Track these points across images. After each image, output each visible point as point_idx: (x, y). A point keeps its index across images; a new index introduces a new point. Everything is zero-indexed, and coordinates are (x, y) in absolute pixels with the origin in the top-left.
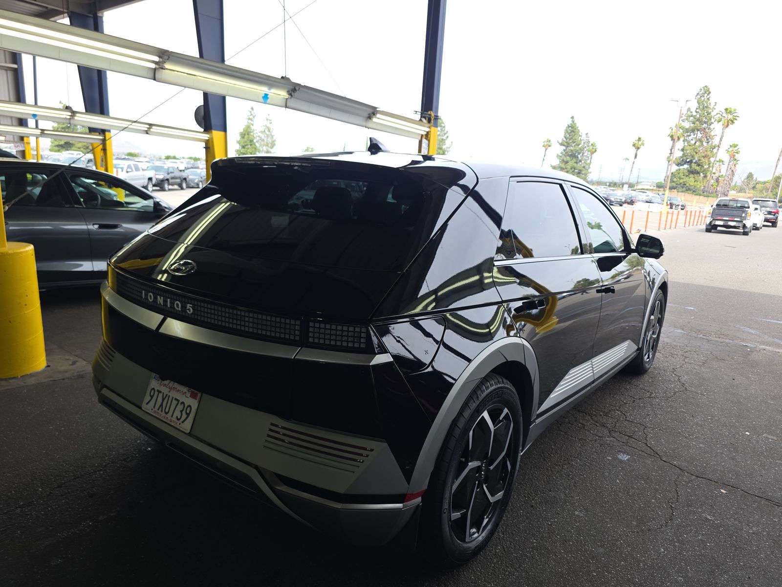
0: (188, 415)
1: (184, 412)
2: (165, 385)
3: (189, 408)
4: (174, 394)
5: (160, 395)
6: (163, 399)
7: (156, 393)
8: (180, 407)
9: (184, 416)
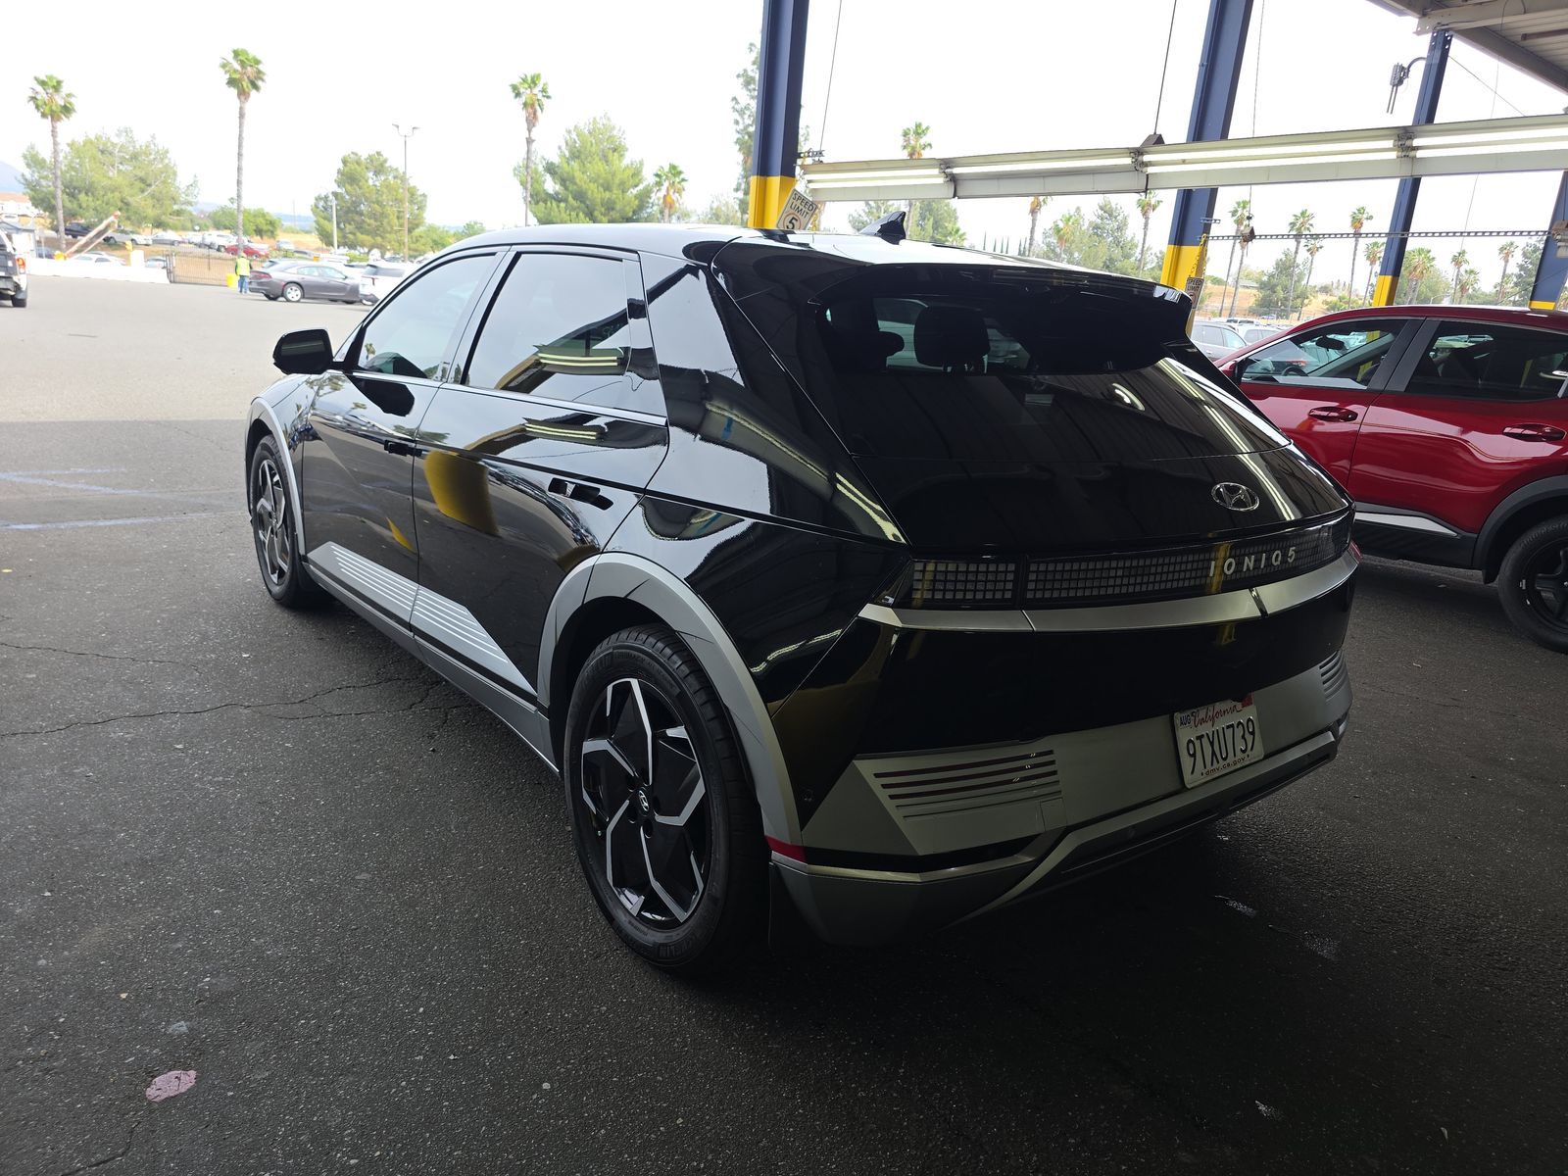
0: (1253, 733)
1: (1247, 735)
2: (1203, 721)
3: (1250, 723)
4: (1221, 723)
5: (1205, 740)
6: (1212, 744)
7: (1198, 743)
8: (1239, 732)
9: (1249, 738)
